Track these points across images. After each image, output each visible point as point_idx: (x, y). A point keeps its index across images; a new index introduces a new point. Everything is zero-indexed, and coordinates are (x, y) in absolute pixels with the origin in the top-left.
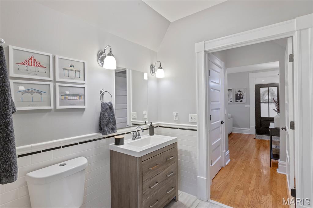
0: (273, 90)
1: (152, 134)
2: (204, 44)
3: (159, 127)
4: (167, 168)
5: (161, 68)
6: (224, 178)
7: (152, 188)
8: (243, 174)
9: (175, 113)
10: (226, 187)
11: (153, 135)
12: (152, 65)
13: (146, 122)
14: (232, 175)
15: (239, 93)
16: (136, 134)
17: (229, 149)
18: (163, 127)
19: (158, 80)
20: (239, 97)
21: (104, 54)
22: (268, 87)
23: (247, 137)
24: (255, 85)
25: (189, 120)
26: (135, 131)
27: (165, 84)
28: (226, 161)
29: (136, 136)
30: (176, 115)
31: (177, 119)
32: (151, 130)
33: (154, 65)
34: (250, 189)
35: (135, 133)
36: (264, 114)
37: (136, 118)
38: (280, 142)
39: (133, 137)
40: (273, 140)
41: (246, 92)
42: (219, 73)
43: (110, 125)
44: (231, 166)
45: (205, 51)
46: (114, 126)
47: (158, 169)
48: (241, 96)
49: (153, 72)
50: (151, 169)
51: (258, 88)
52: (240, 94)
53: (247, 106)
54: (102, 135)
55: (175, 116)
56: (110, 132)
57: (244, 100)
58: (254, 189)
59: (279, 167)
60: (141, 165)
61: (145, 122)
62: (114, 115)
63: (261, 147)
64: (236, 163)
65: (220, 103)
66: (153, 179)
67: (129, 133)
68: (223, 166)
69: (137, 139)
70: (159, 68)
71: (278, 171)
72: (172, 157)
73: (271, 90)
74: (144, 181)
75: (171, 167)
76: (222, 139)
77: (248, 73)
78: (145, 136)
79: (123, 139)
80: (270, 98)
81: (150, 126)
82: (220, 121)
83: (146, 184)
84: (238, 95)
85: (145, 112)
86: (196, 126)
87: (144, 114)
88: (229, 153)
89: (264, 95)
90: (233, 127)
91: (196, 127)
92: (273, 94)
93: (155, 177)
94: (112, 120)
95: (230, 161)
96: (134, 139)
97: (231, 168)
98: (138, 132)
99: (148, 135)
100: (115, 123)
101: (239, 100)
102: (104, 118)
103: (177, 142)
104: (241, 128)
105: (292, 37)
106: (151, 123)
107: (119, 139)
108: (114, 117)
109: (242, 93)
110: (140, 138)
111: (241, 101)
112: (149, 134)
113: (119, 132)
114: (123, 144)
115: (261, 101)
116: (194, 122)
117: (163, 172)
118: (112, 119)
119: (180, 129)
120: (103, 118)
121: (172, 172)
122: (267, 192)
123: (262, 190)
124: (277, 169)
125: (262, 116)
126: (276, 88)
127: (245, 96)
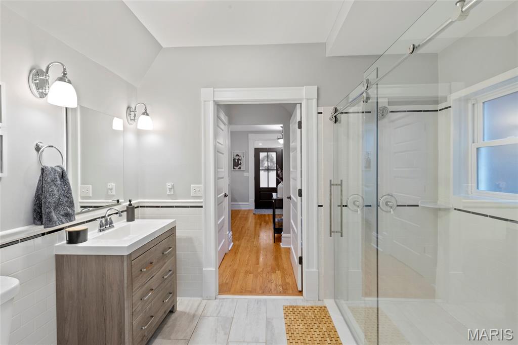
0: (272, 156)
1: (131, 218)
2: (214, 91)
3: (141, 207)
4: (164, 266)
5: (147, 115)
6: (231, 266)
7: (145, 298)
8: (250, 256)
9: (169, 185)
10: (234, 276)
11: (134, 220)
12: (129, 108)
13: (120, 201)
14: (238, 260)
15: (237, 158)
16: (106, 220)
17: (232, 230)
18: (147, 207)
19: (139, 133)
20: (236, 163)
21: (46, 76)
22: (268, 152)
23: (246, 214)
24: (255, 149)
25: (192, 193)
26: (104, 217)
27: (152, 140)
28: (229, 245)
29: (106, 224)
30: (170, 187)
31: (172, 193)
32: (131, 213)
33: (134, 108)
34: (259, 271)
35: (103, 220)
36: (263, 184)
37: (91, 195)
38: (283, 215)
39: (101, 227)
40: (276, 213)
41: (245, 157)
42: (223, 131)
43: (61, 208)
44: (235, 250)
45: (214, 101)
46: (69, 210)
47: (152, 270)
48: (240, 162)
49: (131, 120)
50: (145, 270)
51: (258, 151)
52: (239, 160)
53: (246, 174)
54: (45, 228)
55: (170, 189)
56: (64, 220)
57: (243, 167)
58: (263, 269)
59: (282, 241)
60: (131, 267)
61: (118, 201)
62: (69, 189)
63: (263, 223)
64: (240, 246)
65: (223, 170)
66: (147, 285)
67: (95, 219)
68: (227, 252)
69: (108, 229)
70: (143, 114)
71: (282, 245)
72: (170, 248)
73: (270, 156)
74: (135, 291)
75: (168, 264)
76: (226, 217)
77: (248, 133)
78: (120, 223)
79: (85, 231)
80: (269, 165)
81: (127, 207)
82: (223, 194)
83: (137, 295)
84: (236, 160)
85: (112, 185)
86: (202, 200)
87: (110, 187)
88: (232, 235)
89: (263, 160)
90: (232, 202)
91: (202, 202)
92: (272, 160)
93: (149, 283)
94: (66, 199)
95: (233, 245)
96: (103, 230)
97: (235, 253)
98: (108, 218)
99: (125, 222)
100: (71, 204)
101: (237, 166)
102: (50, 195)
103: (175, 226)
104: (239, 203)
105: (301, 104)
106: (130, 201)
107: (78, 233)
108: (71, 193)
109: (240, 158)
110: (113, 226)
111: (240, 168)
112: (126, 220)
113: (78, 219)
114: (85, 240)
115: (261, 168)
116: (199, 195)
117: (160, 272)
118: (65, 196)
119: (176, 207)
120: (48, 195)
121: (170, 271)
122: (275, 269)
123: (270, 268)
124: (281, 244)
125: (261, 186)
126: (275, 153)
127: (243, 162)
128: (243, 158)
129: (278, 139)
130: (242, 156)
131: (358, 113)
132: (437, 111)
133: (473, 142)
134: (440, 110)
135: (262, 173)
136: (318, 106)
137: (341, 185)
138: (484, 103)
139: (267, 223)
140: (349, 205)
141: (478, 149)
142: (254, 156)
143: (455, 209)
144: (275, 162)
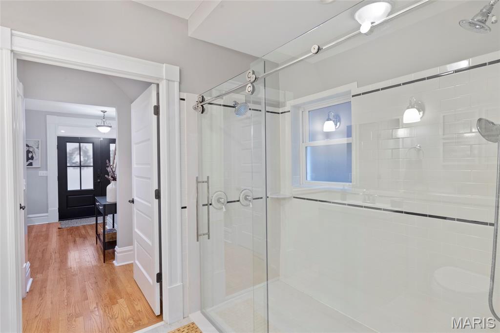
0: (86, 148)
2: (12, 34)
10: (49, 330)
14: (49, 302)
22: (80, 143)
24: (58, 137)
28: (25, 285)
36: (73, 185)
41: (40, 148)
44: (39, 290)
45: (12, 51)
51: (62, 142)
52: (28, 151)
53: (41, 173)
58: (97, 304)
59: (117, 257)
63: (77, 239)
73: (84, 148)
77: (44, 113)
80: (82, 160)
89: (72, 154)
92: (86, 152)
97: (41, 293)
105: (158, 85)
115: (68, 165)
122: (115, 298)
123: (108, 299)
124: (114, 262)
125: (69, 189)
126: (91, 145)
127: (38, 155)
128: (36, 150)
129: (98, 126)
130: (35, 147)
131: (220, 105)
132: (279, 113)
133: (303, 142)
134: (281, 113)
135: (70, 171)
136: (180, 91)
137: (208, 182)
138: (309, 111)
139: (84, 238)
140: (213, 203)
141: (306, 147)
142: (56, 147)
143: (294, 197)
144: (92, 156)
